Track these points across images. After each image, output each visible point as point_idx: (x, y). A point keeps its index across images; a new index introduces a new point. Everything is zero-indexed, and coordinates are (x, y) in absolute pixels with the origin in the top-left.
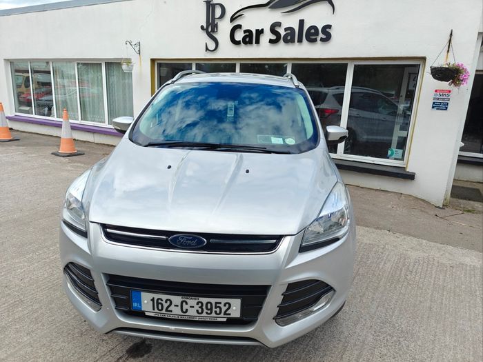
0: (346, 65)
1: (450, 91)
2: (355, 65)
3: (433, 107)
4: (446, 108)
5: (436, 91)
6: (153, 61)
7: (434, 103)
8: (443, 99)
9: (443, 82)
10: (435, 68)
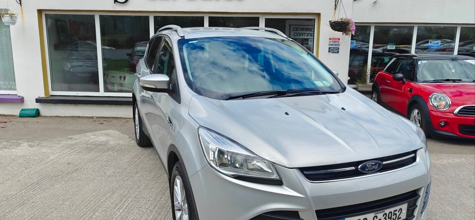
0: (258, 19)
1: (339, 39)
2: (266, 19)
3: (329, 51)
4: (338, 52)
5: (330, 39)
6: (40, 12)
7: (329, 48)
8: (335, 45)
9: (337, 32)
10: (335, 22)
